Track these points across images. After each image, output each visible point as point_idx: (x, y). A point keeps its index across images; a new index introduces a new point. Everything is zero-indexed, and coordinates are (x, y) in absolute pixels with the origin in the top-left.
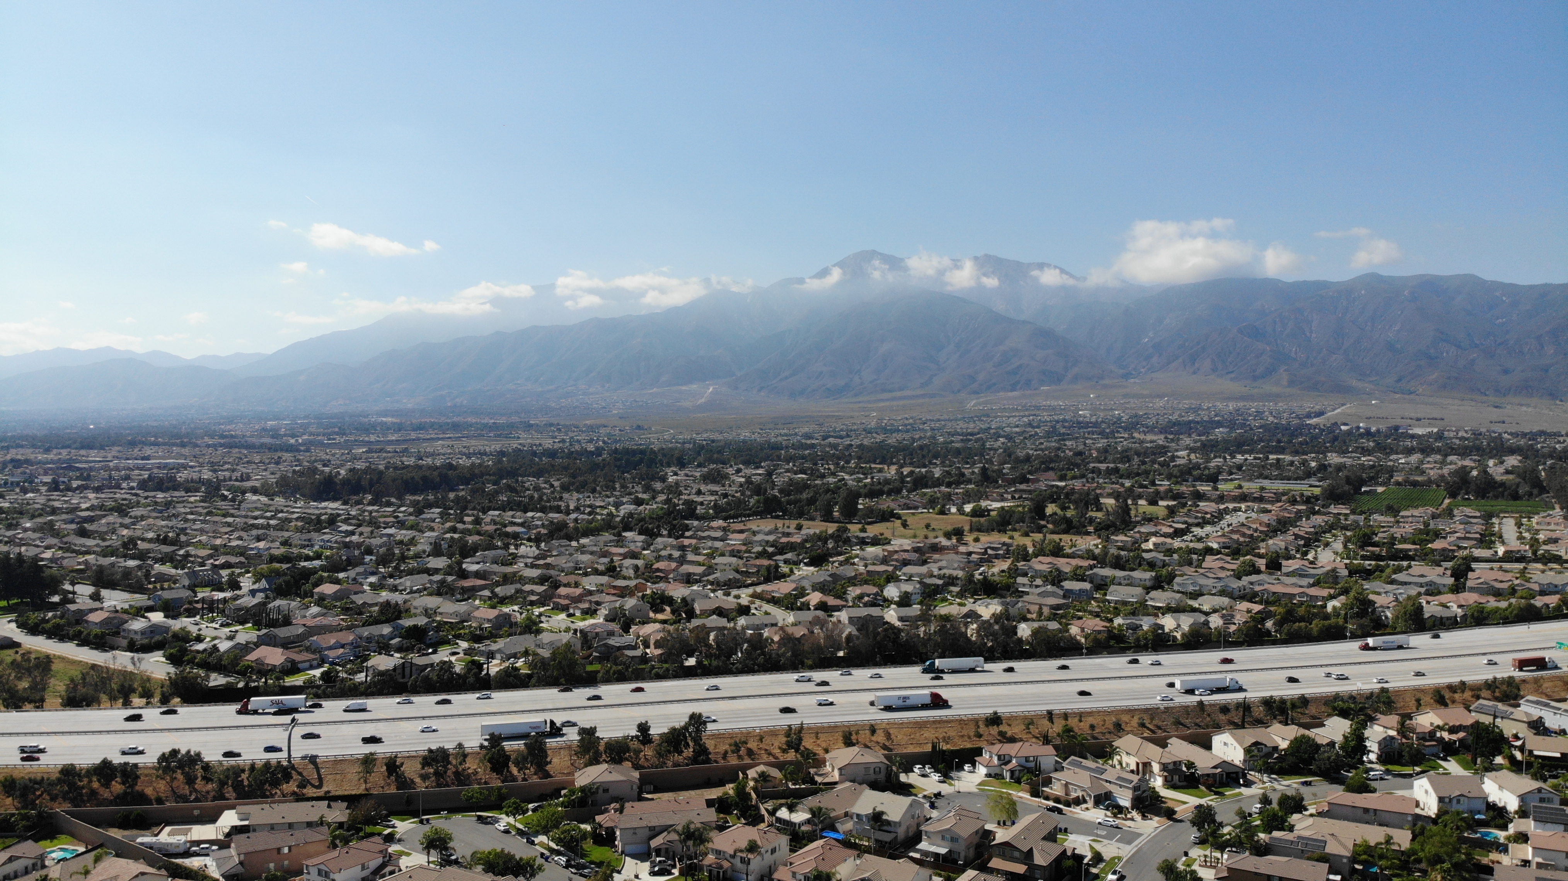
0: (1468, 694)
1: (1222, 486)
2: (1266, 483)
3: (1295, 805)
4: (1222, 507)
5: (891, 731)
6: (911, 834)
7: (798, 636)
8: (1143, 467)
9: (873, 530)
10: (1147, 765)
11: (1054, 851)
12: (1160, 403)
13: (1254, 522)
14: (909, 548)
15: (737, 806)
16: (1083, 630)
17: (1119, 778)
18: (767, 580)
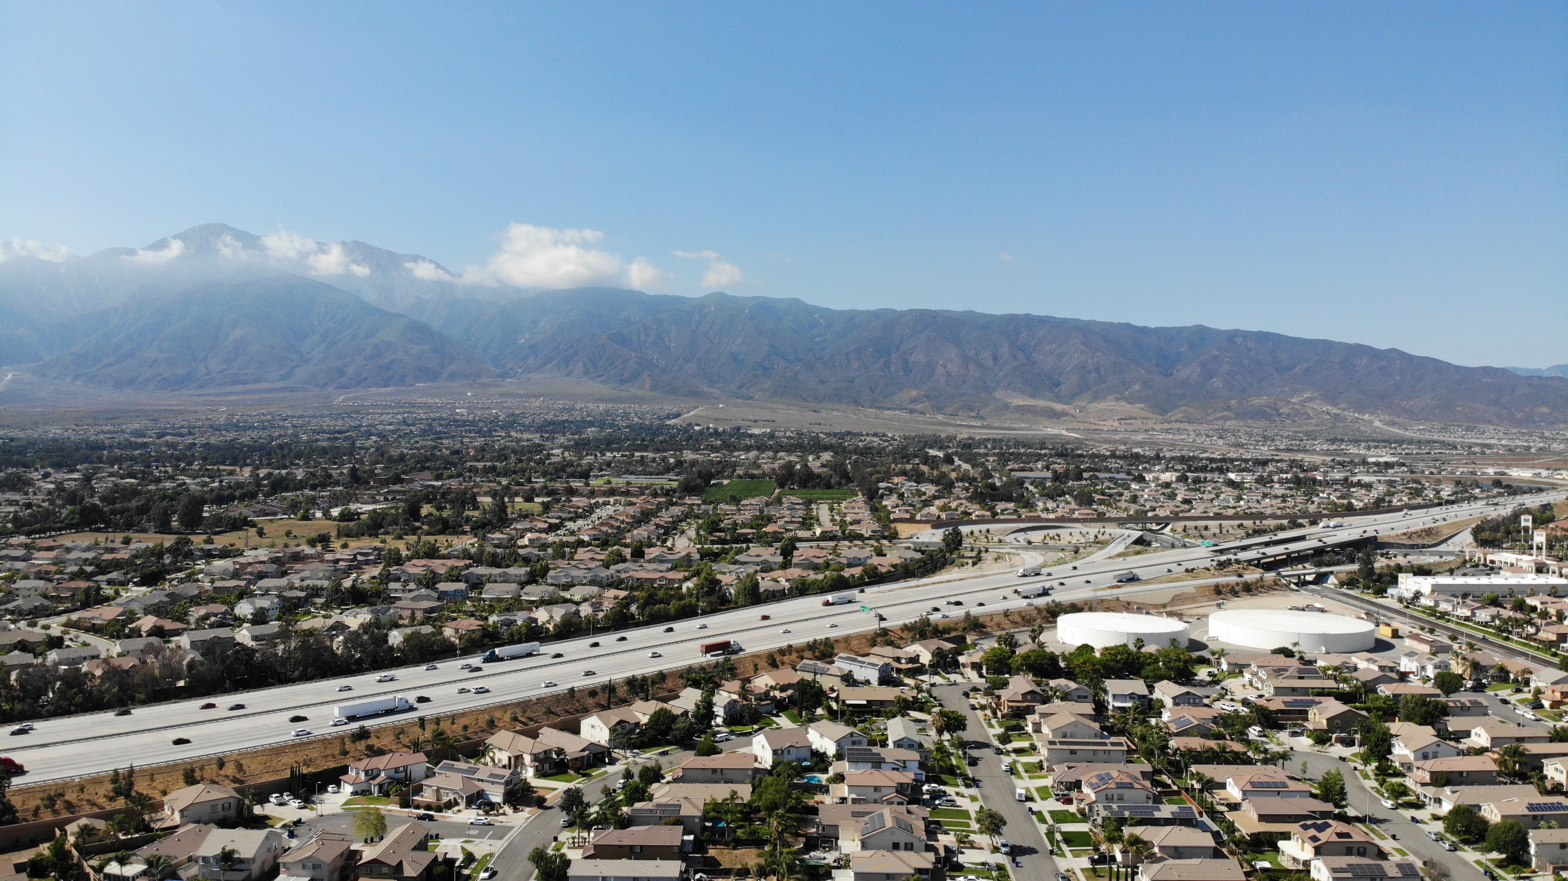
0: (794, 656)
1: (593, 482)
2: (632, 478)
3: (653, 775)
4: (593, 501)
5: (243, 762)
6: (266, 869)
7: (126, 667)
8: (519, 465)
9: (221, 541)
10: (519, 758)
11: (425, 859)
12: (537, 403)
13: (621, 514)
14: (266, 559)
15: (54, 867)
16: (457, 631)
17: (492, 775)
18: (85, 605)
